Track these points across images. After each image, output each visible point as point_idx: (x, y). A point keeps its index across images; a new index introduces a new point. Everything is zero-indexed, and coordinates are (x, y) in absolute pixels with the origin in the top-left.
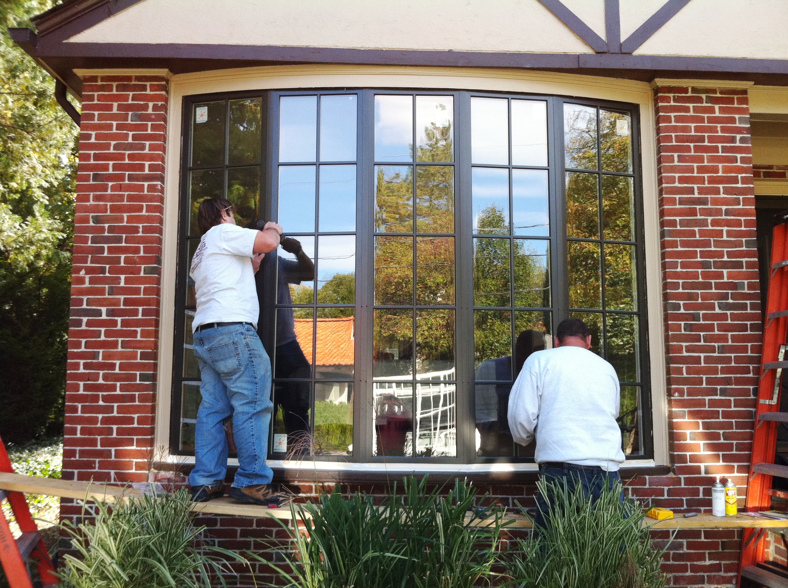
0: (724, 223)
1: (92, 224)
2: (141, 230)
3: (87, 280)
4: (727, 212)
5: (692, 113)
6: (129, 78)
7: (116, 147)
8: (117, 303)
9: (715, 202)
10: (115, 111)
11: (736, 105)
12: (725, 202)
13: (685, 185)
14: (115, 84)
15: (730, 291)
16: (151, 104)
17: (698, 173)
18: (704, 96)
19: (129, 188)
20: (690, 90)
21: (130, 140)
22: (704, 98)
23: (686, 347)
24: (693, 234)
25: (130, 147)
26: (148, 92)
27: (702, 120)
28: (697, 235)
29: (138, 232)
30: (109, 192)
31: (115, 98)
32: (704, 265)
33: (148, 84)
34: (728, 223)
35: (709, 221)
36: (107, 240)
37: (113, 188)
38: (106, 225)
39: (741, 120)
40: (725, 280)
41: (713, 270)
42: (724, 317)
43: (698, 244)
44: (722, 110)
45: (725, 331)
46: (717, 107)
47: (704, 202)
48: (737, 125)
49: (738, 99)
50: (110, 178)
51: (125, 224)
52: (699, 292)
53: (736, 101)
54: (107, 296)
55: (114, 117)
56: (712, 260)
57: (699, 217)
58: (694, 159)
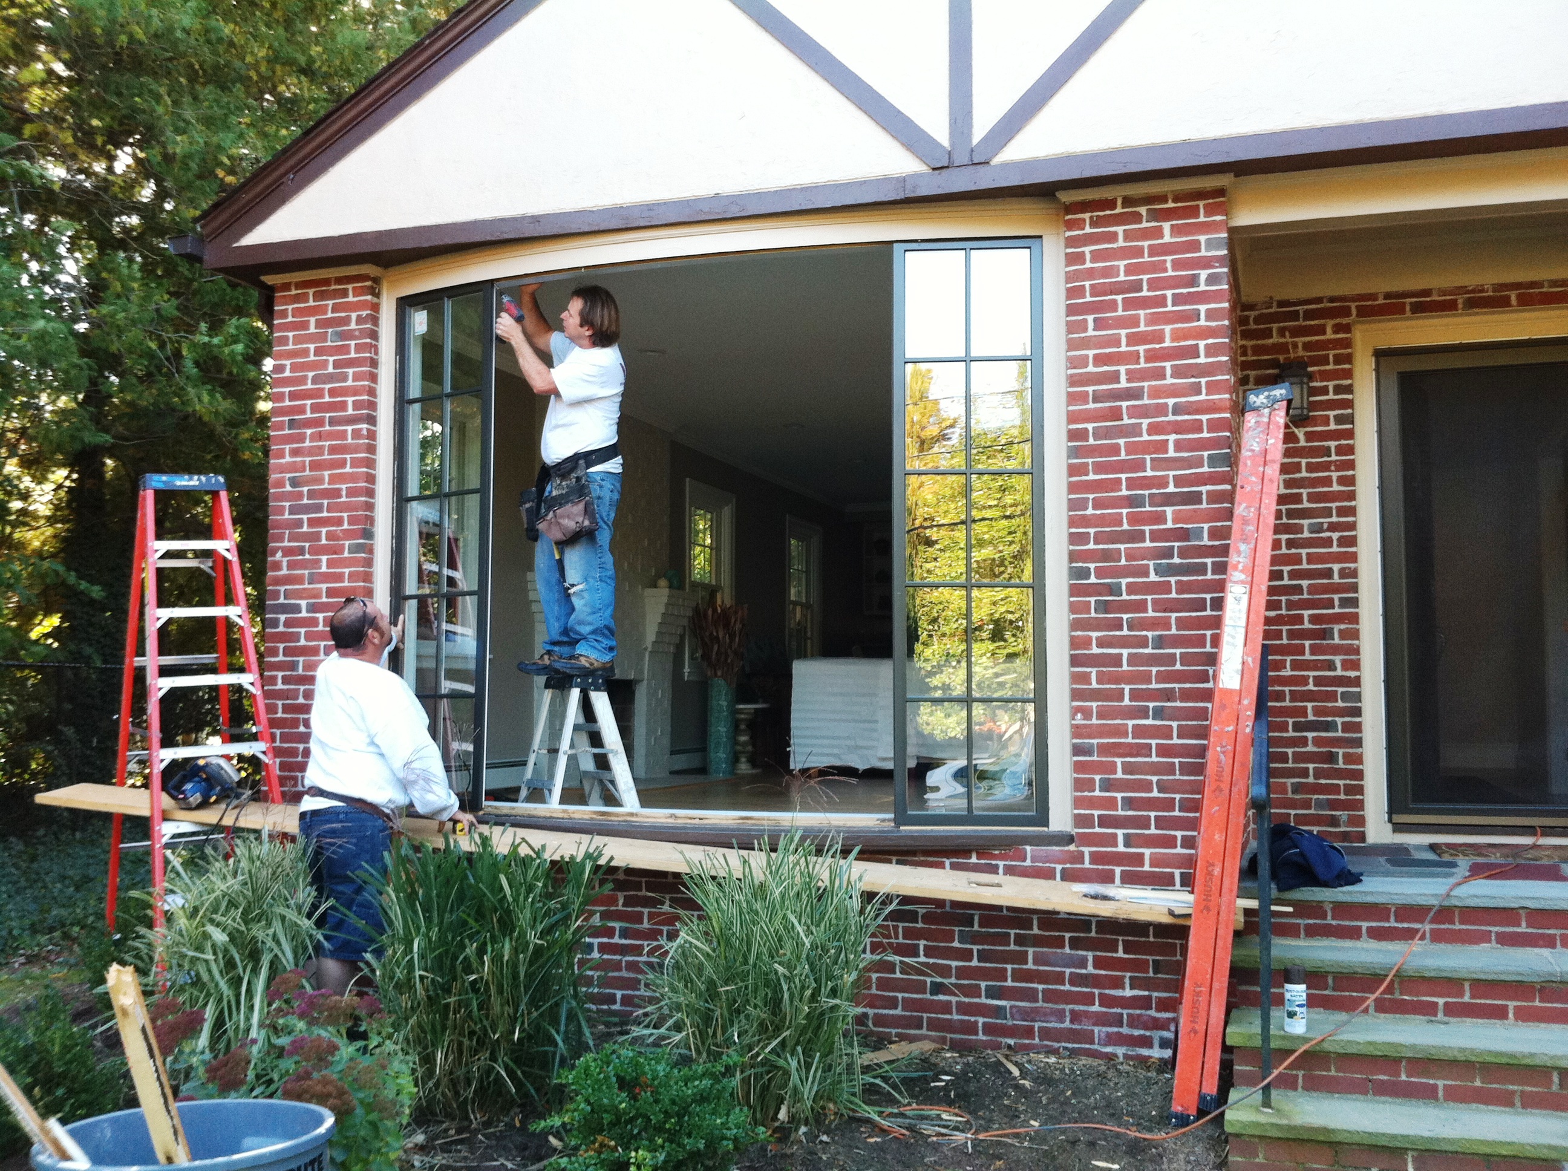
0: (1170, 428)
1: (288, 488)
2: (344, 493)
3: (285, 564)
4: (1177, 409)
5: (1121, 243)
6: (326, 282)
7: (315, 380)
8: (318, 595)
9: (1156, 393)
10: (312, 329)
11: (1202, 219)
12: (1173, 392)
13: (1106, 368)
14: (311, 291)
15: (1176, 544)
16: (354, 316)
17: (1128, 345)
18: (1143, 210)
19: (331, 436)
20: (1119, 202)
21: (331, 369)
22: (1144, 213)
23: (1097, 638)
24: (1115, 450)
25: (331, 378)
26: (351, 298)
27: (1138, 252)
28: (1123, 452)
29: (340, 496)
30: (307, 443)
31: (312, 311)
32: (1131, 502)
33: (350, 287)
34: (1178, 427)
35: (1145, 427)
36: (306, 509)
37: (313, 438)
38: (305, 489)
39: (1210, 244)
40: (1170, 525)
41: (1148, 508)
42: (1165, 587)
43: (1121, 467)
44: (1176, 230)
45: (1165, 611)
46: (1166, 226)
47: (1135, 394)
48: (1203, 253)
49: (1205, 206)
50: (309, 423)
51: (326, 486)
52: (1122, 547)
53: (1202, 211)
54: (306, 586)
55: (311, 338)
56: (1147, 492)
57: (1126, 421)
58: (1121, 323)
